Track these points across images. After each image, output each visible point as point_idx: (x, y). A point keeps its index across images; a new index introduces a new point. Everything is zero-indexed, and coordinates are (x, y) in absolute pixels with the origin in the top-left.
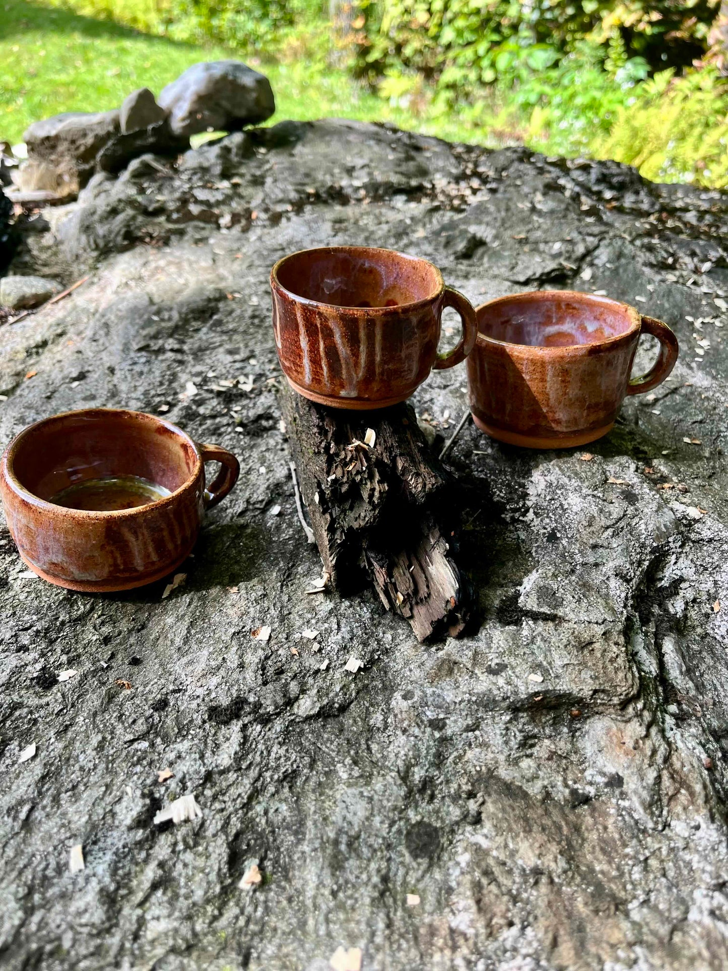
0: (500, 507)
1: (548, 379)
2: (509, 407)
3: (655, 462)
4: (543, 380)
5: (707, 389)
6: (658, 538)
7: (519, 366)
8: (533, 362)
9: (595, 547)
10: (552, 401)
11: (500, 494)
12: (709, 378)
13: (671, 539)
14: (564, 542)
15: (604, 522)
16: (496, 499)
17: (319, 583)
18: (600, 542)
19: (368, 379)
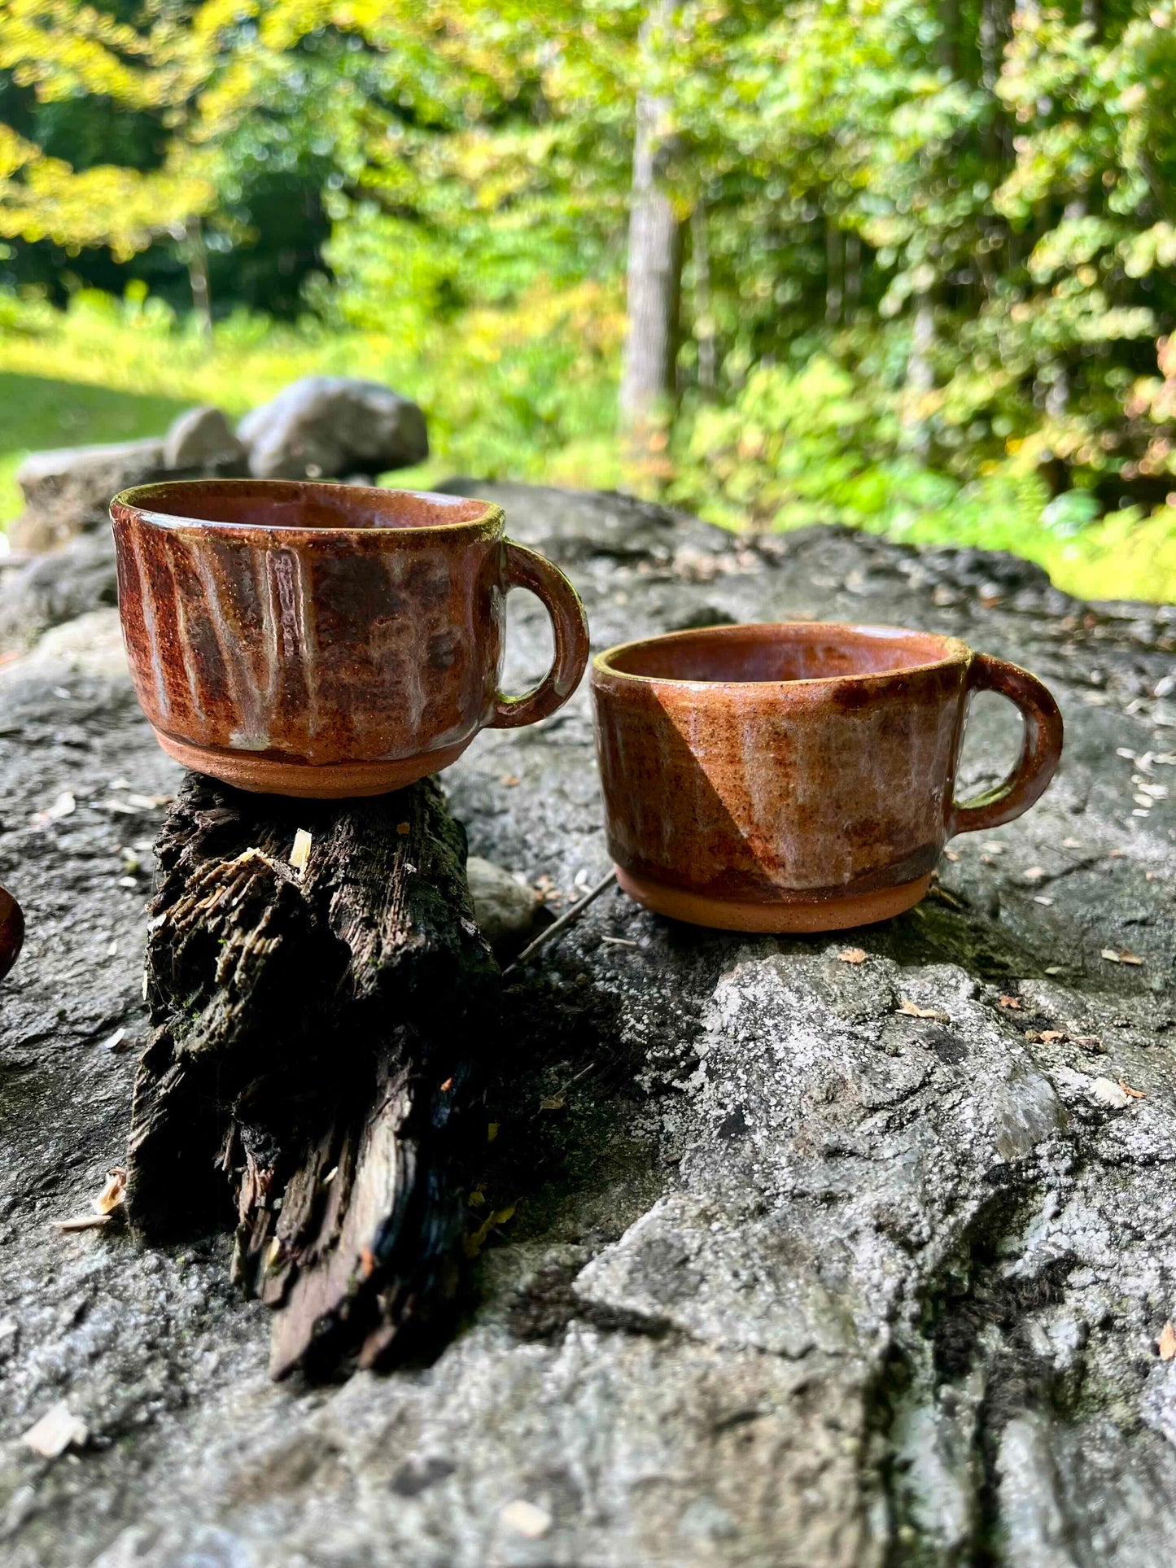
0: (633, 1057)
1: (746, 754)
2: (668, 828)
3: (1026, 986)
4: (734, 760)
5: (1158, 864)
6: (1008, 1143)
7: (680, 727)
8: (709, 716)
9: (834, 1153)
10: (758, 813)
11: (635, 1026)
12: (1163, 844)
13: (1042, 1150)
14: (757, 1138)
15: (868, 1093)
16: (626, 1036)
17: (98, 1208)
18: (848, 1142)
19: (291, 700)
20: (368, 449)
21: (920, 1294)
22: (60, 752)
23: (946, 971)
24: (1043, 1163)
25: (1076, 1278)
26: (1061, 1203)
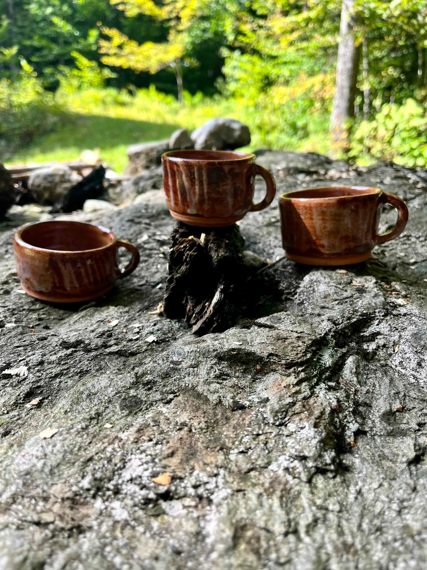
0: (282, 292)
1: (314, 217)
2: (295, 238)
3: (393, 283)
4: (311, 219)
6: (368, 309)
7: (298, 211)
8: (305, 207)
9: (323, 308)
10: (318, 233)
11: (283, 285)
13: (377, 311)
14: (306, 305)
15: (335, 297)
16: (280, 288)
17: (158, 311)
18: (327, 305)
19: (201, 202)
20: (231, 141)
21: (334, 332)
22: (143, 226)
23: (369, 278)
24: (377, 314)
25: (379, 337)
26: (380, 322)
